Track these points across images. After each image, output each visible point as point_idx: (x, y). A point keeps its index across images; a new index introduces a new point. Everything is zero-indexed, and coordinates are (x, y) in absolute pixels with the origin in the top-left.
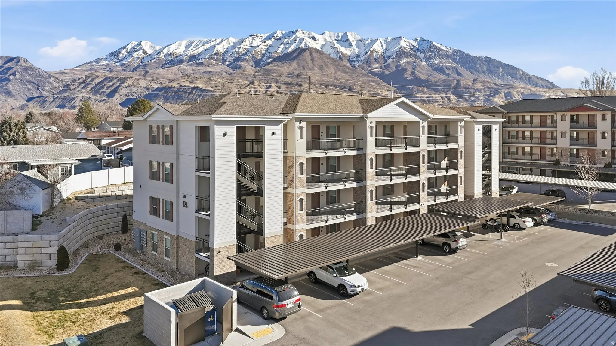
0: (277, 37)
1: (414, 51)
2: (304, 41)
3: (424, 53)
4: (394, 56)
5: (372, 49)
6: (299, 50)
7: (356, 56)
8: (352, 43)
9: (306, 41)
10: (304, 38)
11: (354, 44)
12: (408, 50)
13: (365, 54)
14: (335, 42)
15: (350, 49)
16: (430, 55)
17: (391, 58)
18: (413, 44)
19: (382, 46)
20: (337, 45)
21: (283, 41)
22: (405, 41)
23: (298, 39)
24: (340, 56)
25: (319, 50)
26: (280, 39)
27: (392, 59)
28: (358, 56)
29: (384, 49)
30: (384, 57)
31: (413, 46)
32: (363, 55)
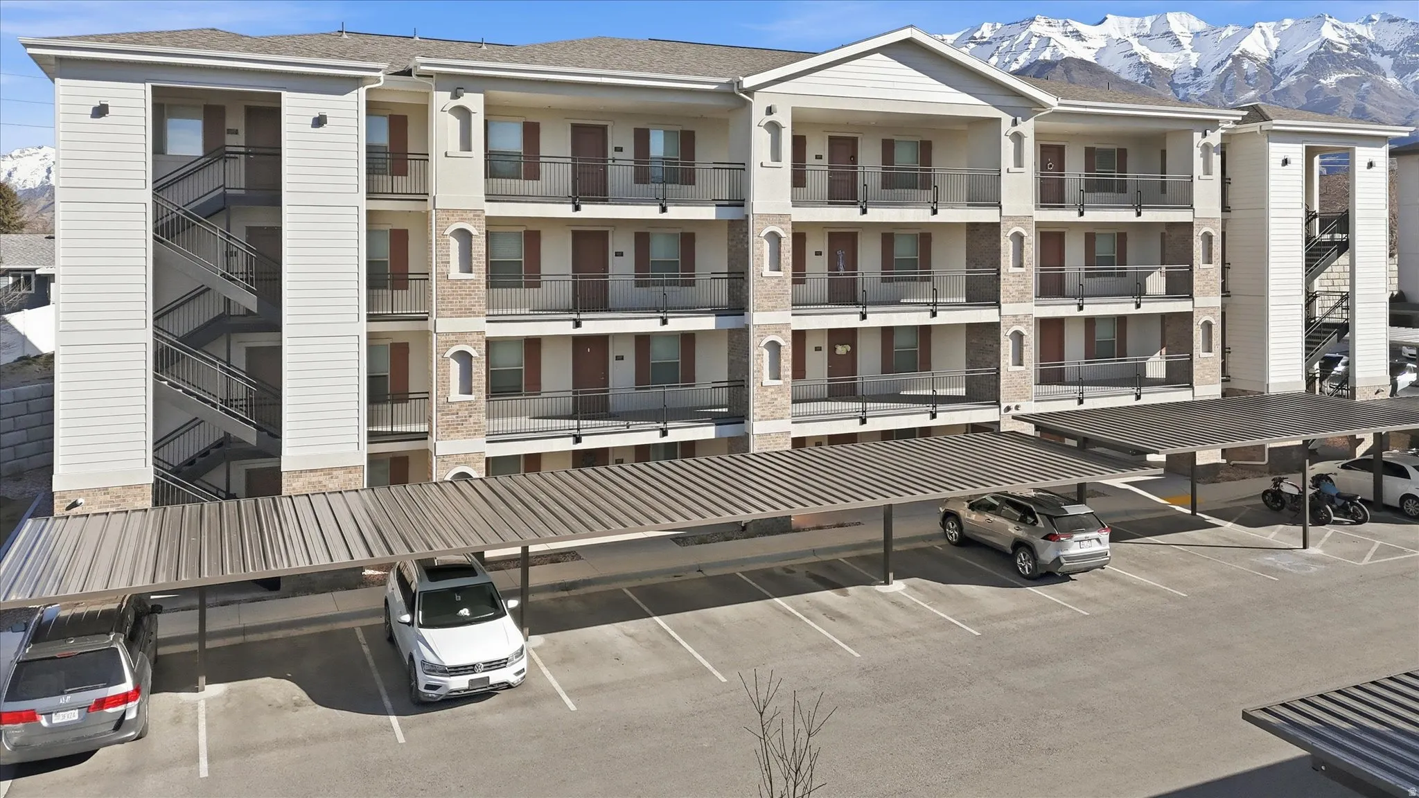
0: (982, 38)
1: (1362, 51)
2: (1051, 44)
3: (1393, 54)
4: (1301, 66)
5: (1237, 53)
6: (1037, 67)
7: (1193, 72)
8: (1181, 39)
9: (1056, 44)
10: (1050, 35)
11: (1185, 41)
12: (1345, 49)
13: (1218, 66)
14: (1134, 41)
15: (1176, 55)
16: (1411, 58)
17: (1291, 73)
18: (1359, 32)
19: (1267, 43)
20: (1138, 48)
21: (998, 48)
22: (1333, 25)
23: (1035, 40)
24: (1147, 75)
25: (1090, 63)
26: (989, 43)
27: (1295, 74)
28: (1198, 72)
29: (1274, 49)
30: (1272, 71)
31: (1360, 38)
32: (1213, 70)
